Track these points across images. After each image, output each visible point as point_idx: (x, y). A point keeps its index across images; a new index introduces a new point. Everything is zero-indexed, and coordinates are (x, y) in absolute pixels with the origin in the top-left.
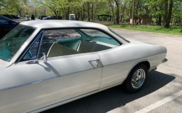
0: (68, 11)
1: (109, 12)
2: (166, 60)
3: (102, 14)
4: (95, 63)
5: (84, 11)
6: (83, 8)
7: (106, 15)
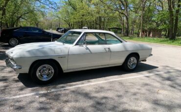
0: (82, 24)
1: (120, 25)
2: (152, 55)
3: (113, 27)
4: (107, 50)
5: (96, 24)
6: (95, 22)
7: (116, 28)
